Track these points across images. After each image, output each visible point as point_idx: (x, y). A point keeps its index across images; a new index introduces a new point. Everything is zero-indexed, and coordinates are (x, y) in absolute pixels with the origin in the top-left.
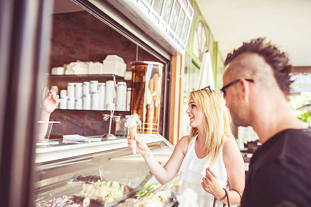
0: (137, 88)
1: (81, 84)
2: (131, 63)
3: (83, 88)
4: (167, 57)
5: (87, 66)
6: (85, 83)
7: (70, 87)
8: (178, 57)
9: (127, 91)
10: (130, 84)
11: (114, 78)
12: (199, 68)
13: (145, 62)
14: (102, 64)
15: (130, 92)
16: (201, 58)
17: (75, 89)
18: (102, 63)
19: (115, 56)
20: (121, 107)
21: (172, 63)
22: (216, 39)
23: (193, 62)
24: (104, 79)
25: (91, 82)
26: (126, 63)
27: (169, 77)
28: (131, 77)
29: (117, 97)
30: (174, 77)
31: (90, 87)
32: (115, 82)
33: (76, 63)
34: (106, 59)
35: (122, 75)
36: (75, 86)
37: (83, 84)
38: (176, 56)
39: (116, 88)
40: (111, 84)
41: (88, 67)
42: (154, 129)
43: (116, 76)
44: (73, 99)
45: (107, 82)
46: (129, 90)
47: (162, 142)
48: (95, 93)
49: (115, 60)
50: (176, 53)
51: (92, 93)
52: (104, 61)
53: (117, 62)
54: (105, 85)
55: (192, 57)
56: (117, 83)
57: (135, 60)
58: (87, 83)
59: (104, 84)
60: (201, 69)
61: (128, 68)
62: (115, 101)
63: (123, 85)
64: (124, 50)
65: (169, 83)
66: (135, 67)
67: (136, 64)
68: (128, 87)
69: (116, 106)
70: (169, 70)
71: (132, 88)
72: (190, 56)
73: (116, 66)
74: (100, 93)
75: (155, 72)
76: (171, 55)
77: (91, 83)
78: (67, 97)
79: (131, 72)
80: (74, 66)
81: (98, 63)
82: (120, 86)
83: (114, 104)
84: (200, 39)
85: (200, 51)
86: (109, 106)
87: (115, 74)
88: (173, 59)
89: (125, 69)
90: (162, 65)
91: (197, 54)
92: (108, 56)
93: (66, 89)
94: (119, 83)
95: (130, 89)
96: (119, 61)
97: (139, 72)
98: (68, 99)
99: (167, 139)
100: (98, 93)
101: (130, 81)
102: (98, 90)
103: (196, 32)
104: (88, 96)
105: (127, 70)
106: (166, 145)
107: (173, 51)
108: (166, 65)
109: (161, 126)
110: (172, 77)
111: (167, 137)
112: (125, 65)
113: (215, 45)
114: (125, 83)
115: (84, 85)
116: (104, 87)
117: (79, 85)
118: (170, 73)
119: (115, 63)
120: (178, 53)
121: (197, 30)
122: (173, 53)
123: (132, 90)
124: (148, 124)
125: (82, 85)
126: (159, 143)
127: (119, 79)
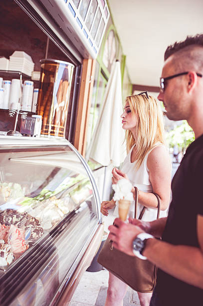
0: (45, 90)
2: (40, 61)
4: (79, 59)
8: (90, 61)
9: (34, 91)
10: (37, 84)
11: (21, 76)
12: (107, 80)
13: (56, 61)
14: (8, 60)
15: (37, 93)
16: (109, 69)
18: (9, 58)
19: (23, 53)
20: (27, 107)
21: (83, 66)
22: (125, 53)
23: (102, 72)
24: (9, 77)
26: (34, 62)
27: (79, 80)
28: (39, 78)
29: (22, 97)
30: (84, 81)
32: (22, 81)
34: (13, 55)
35: (29, 75)
38: (88, 59)
39: (22, 88)
40: (17, 82)
42: (61, 132)
43: (23, 74)
45: (13, 80)
46: (36, 91)
47: (67, 146)
49: (23, 57)
50: (88, 56)
52: (10, 57)
53: (24, 58)
54: (11, 83)
55: (102, 66)
56: (23, 83)
57: (45, 58)
59: (10, 81)
60: (109, 80)
61: (37, 67)
62: (21, 101)
63: (31, 84)
64: (33, 48)
65: (78, 87)
66: (45, 66)
67: (46, 62)
68: (34, 88)
69: (21, 105)
70: (79, 74)
71: (40, 89)
72: (99, 65)
73: (24, 63)
74: (5, 91)
75: (66, 71)
76: (82, 58)
79: (40, 72)
81: (4, 59)
82: (27, 85)
83: (19, 104)
84: (110, 48)
85: (109, 61)
86: (13, 105)
87: (23, 72)
88: (85, 62)
89: (33, 68)
90: (74, 66)
91: (106, 64)
92: (16, 52)
94: (26, 82)
95: (38, 90)
96: (27, 58)
97: (50, 72)
99: (72, 144)
100: (2, 90)
101: (38, 81)
102: (2, 87)
103: (106, 40)
105: (35, 70)
106: (72, 150)
107: (85, 52)
108: (77, 68)
109: (67, 131)
110: (82, 81)
111: (72, 141)
112: (34, 64)
113: (123, 59)
114: (32, 83)
116: (10, 84)
118: (80, 77)
119: (23, 60)
120: (90, 57)
121: (108, 39)
122: (85, 56)
123: (39, 92)
124: (55, 126)
126: (64, 147)
127: (26, 78)
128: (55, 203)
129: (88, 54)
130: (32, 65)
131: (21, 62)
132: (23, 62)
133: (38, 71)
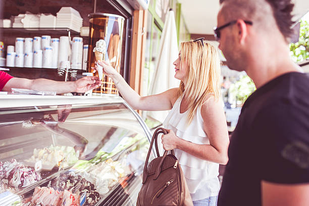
1: (31, 39)
2: (89, 15)
3: (33, 44)
4: (129, 11)
5: (37, 19)
6: (35, 37)
7: (18, 42)
8: (141, 12)
9: (83, 48)
10: (86, 40)
11: (69, 33)
12: (162, 31)
13: (105, 14)
14: (55, 17)
15: (87, 49)
16: (163, 19)
17: (24, 45)
18: (56, 15)
19: (71, 8)
20: (77, 65)
21: (134, 18)
23: (156, 23)
24: (58, 34)
25: (43, 36)
26: (82, 17)
27: (130, 33)
28: (88, 33)
29: (72, 55)
30: (136, 33)
31: (41, 42)
32: (70, 38)
33: (26, 15)
34: (60, 12)
35: (78, 30)
36: (24, 41)
37: (34, 39)
38: (139, 10)
39: (71, 45)
40: (65, 40)
41: (39, 20)
42: (114, 89)
43: (71, 31)
44: (21, 55)
45: (61, 37)
46: (86, 48)
47: (122, 104)
48: (47, 49)
49: (70, 13)
50: (139, 8)
51: (44, 49)
52: (57, 14)
53: (72, 14)
54: (59, 41)
55: (154, 16)
56: (72, 40)
57: (93, 12)
58: (39, 38)
59: (58, 39)
60: (163, 31)
61: (85, 23)
62: (70, 58)
63: (80, 41)
64: (81, 3)
65: (130, 40)
66: (94, 20)
67: (95, 17)
68: (84, 44)
69: (71, 63)
70: (130, 26)
71: (89, 44)
72: (152, 15)
73: (72, 19)
74: (53, 49)
75: (116, 24)
76: (133, 9)
77: (42, 38)
78: (15, 53)
79: (89, 28)
80: (23, 18)
81: (51, 16)
82: (76, 42)
83: (69, 62)
85: (163, 11)
86: (63, 64)
87: (71, 28)
88: (135, 14)
89: (82, 24)
90: (124, 19)
91: (160, 13)
92: (63, 8)
93: (14, 45)
94: (75, 38)
95: (87, 46)
96: (75, 14)
97: (99, 27)
98: (16, 56)
100: (51, 49)
101: (87, 37)
102: (50, 45)
104: (40, 52)
105: (84, 25)
106: (127, 108)
107: (135, 3)
108: (128, 20)
110: (134, 34)
112: (82, 19)
113: (178, 7)
114: (81, 39)
115: (35, 41)
117: (28, 40)
118: (132, 30)
119: (70, 16)
122: (135, 7)
123: (89, 48)
124: (107, 83)
125: (33, 41)
126: (118, 105)
127: (74, 34)
128: (112, 165)
129: (138, 5)
130: (80, 20)
131: (69, 18)
132: (70, 18)
133: (87, 26)
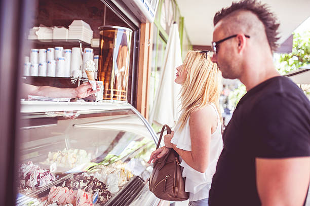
0: (105, 56)
1: (45, 50)
2: (99, 28)
3: (47, 54)
4: (137, 24)
5: (51, 31)
6: (49, 49)
7: (33, 52)
8: (147, 25)
9: (94, 58)
10: (97, 51)
11: (81, 44)
12: (166, 43)
13: (114, 27)
14: (67, 30)
15: (98, 60)
16: (168, 31)
17: (38, 55)
18: (68, 28)
19: (82, 21)
21: (141, 30)
22: (182, 15)
23: (161, 35)
24: (70, 46)
25: (56, 48)
26: (92, 30)
27: (137, 44)
28: (99, 44)
29: (84, 64)
30: (143, 45)
31: (54, 52)
32: (82, 49)
33: (40, 27)
34: (72, 24)
35: (89, 42)
36: (38, 52)
37: (47, 50)
38: (145, 23)
39: (82, 56)
40: (77, 51)
41: (52, 33)
42: (122, 96)
43: (83, 42)
44: (36, 66)
45: (73, 48)
46: (96, 58)
47: (130, 110)
48: (60, 59)
49: (82, 26)
50: (145, 21)
51: (57, 60)
52: (69, 26)
53: (83, 27)
55: (160, 29)
56: (83, 51)
57: (103, 25)
58: (52, 49)
59: (70, 50)
60: (168, 43)
61: (95, 35)
62: (82, 68)
63: (91, 52)
64: (91, 16)
65: (137, 51)
66: (104, 33)
67: (105, 29)
68: (94, 55)
69: (82, 73)
70: (138, 38)
71: (100, 55)
72: (157, 28)
73: (83, 32)
74: (66, 59)
75: (124, 36)
76: (140, 22)
77: (56, 49)
78: (30, 64)
79: (99, 40)
80: (38, 30)
81: (63, 29)
82: (87, 52)
83: (81, 71)
84: (167, 11)
85: (167, 24)
86: (75, 73)
87: (82, 40)
88: (142, 26)
89: (92, 36)
90: (132, 31)
91: (164, 26)
92: (75, 22)
93: (29, 56)
94: (86, 49)
95: (98, 56)
96: (85, 26)
97: (109, 38)
98: (31, 66)
99: (135, 107)
100: (64, 59)
101: (97, 48)
102: (63, 56)
103: (163, 4)
104: (53, 62)
105: (94, 37)
106: (135, 113)
107: (142, 17)
108: (135, 32)
109: (129, 95)
110: (141, 45)
111: (134, 105)
112: (92, 32)
113: (181, 21)
114: (92, 50)
115: (48, 51)
116: (70, 53)
117: (42, 51)
118: (139, 41)
119: (82, 28)
120: (147, 21)
121: (164, 2)
122: (142, 20)
123: (99, 58)
124: (117, 90)
125: (46, 52)
126: (127, 111)
127: (86, 45)
129: (145, 19)
130: (90, 33)
131: (81, 30)
132: (82, 30)
133: (97, 38)
